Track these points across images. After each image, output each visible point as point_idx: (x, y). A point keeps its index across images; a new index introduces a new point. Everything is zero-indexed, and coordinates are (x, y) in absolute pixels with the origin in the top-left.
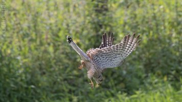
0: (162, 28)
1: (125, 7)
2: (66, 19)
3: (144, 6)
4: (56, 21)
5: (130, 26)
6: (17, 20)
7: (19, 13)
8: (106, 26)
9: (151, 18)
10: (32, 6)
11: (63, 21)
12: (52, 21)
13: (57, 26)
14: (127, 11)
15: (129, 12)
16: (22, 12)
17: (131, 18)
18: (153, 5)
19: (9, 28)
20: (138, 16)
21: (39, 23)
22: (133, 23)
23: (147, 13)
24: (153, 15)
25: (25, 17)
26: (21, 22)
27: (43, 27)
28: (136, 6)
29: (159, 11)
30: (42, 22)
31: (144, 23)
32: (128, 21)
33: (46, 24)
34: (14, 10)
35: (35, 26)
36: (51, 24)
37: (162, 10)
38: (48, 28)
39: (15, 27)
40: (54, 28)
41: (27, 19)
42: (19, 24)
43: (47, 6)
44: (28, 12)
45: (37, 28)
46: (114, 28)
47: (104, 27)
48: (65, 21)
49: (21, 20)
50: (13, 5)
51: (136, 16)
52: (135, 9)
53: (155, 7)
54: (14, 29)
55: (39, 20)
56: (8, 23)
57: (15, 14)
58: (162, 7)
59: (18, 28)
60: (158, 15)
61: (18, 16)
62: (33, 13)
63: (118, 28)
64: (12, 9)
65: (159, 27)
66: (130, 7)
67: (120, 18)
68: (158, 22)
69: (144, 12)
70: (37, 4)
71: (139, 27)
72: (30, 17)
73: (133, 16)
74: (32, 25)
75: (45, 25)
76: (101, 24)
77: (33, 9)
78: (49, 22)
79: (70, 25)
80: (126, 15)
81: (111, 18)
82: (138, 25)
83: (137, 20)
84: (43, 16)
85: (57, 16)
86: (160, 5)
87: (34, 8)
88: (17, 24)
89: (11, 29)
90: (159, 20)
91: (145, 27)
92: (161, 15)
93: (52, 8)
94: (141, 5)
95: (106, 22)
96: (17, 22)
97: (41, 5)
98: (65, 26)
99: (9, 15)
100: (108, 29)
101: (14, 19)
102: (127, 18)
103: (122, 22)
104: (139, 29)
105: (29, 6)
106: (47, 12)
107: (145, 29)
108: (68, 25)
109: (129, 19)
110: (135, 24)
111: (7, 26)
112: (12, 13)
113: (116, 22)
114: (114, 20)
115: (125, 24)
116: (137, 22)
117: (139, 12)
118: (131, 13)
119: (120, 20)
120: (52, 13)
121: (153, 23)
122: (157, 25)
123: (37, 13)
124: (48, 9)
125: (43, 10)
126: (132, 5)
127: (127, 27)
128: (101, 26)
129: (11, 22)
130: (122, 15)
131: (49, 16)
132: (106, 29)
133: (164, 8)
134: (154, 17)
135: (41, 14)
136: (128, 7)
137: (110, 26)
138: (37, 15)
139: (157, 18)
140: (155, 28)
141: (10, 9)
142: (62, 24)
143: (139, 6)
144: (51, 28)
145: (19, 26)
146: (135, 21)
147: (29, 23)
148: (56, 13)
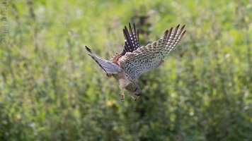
0: (230, 84)
1: (178, 56)
2: (96, 72)
3: (204, 54)
4: (83, 75)
5: (185, 81)
6: (28, 74)
7: (31, 63)
8: (152, 81)
9: (213, 71)
10: (49, 54)
11: (92, 75)
12: (78, 74)
13: (83, 82)
14: (181, 60)
15: (183, 62)
16: (34, 62)
17: (187, 70)
18: (216, 53)
19: (18, 85)
20: (197, 68)
21: (59, 78)
22: (189, 78)
23: (209, 64)
24: (216, 67)
25: (40, 69)
26: (35, 76)
27: (65, 83)
28: (193, 54)
29: (226, 61)
30: (63, 76)
31: (205, 76)
32: (182, 75)
33: (69, 79)
34: (24, 59)
35: (54, 82)
36: (75, 79)
37: (229, 60)
38: (71, 84)
39: (27, 83)
40: (80, 84)
41: (43, 73)
42: (32, 78)
43: (70, 54)
44: (44, 62)
45: (57, 84)
46: (163, 85)
47: (149, 83)
48: (95, 75)
49: (34, 73)
50: (23, 52)
51: (193, 68)
52: (191, 58)
53: (220, 56)
54: (25, 86)
55: (59, 73)
56: (17, 78)
57: (25, 65)
58: (228, 55)
59: (30, 84)
60: (224, 66)
61: (30, 67)
62: (51, 64)
63: (170, 84)
64: (21, 58)
65: (225, 84)
66: (185, 56)
67: (170, 71)
68: (224, 77)
69: (204, 63)
70: (55, 51)
71: (197, 83)
72: (47, 70)
73: (189, 68)
74: (49, 80)
75: (67, 81)
76: (145, 78)
77: (50, 58)
78: (73, 76)
79: (102, 80)
80: (180, 67)
81: (159, 70)
82: (197, 80)
83: (195, 73)
84: (64, 68)
85: (84, 67)
86: (225, 53)
87: (52, 56)
88: (29, 79)
89: (21, 85)
90: (225, 74)
91: (206, 82)
92: (228, 67)
93: (77, 57)
94: (200, 53)
95: (152, 76)
96: (29, 76)
97: (62, 52)
98: (95, 82)
99: (18, 66)
100: (155, 86)
101: (25, 72)
102: (180, 71)
103: (174, 77)
104: (198, 86)
105: (45, 54)
106: (70, 62)
107: (206, 86)
108: (99, 81)
109: (183, 72)
110: (192, 80)
111: (15, 82)
112: (22, 64)
113: (165, 75)
114: (162, 73)
115: (179, 79)
116: (195, 77)
117: (197, 62)
118: (186, 64)
119: (171, 74)
120: (76, 64)
121: (217, 79)
122: (223, 81)
123: (57, 63)
124: (71, 58)
125: (64, 59)
126: (187, 53)
127: (181, 83)
128: (145, 82)
129: (20, 76)
130: (174, 67)
131: (74, 68)
132: (151, 85)
133: (231, 57)
134: (218, 70)
135: (62, 65)
136: (181, 55)
137: (157, 82)
138: (56, 66)
139: (223, 71)
140: (220, 84)
141: (19, 58)
142: (91, 80)
143: (196, 54)
144: (76, 85)
145: (31, 81)
146: (191, 75)
147: (45, 78)
148: (81, 63)
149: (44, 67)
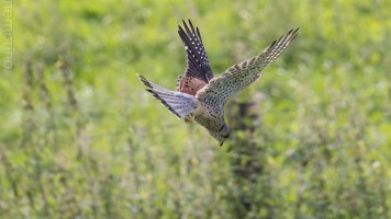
0: (380, 210)
1: (299, 165)
2: (172, 190)
3: (340, 163)
4: (153, 195)
5: (310, 205)
6: (66, 194)
7: (72, 177)
8: (260, 205)
9: (354, 189)
10: (100, 163)
11: (166, 195)
12: (144, 195)
13: (152, 206)
14: (303, 172)
15: (307, 176)
16: (77, 175)
17: (313, 188)
18: (358, 160)
19: (51, 211)
20: (329, 184)
21: (114, 199)
22: (317, 199)
23: (348, 177)
24: (358, 182)
25: (86, 186)
26: (78, 197)
27: (124, 207)
28: (323, 162)
29: (374, 173)
30: (121, 197)
31: (342, 197)
32: (306, 195)
33: (131, 201)
34: (61, 170)
35: (108, 206)
36: (141, 201)
37: (378, 171)
38: (135, 210)
39: (65, 207)
40: (147, 210)
41: (91, 192)
42: (73, 200)
43: (132, 161)
44: (92, 174)
45: (112, 210)
46: (276, 211)
47: (254, 207)
48: (171, 195)
49: (76, 193)
50: (59, 160)
51: (322, 184)
52: (320, 168)
53: (364, 165)
54: (62, 212)
55: (115, 192)
56: (51, 200)
57: (63, 180)
58: (376, 165)
59: (71, 210)
60: (370, 181)
61: (70, 183)
62: (103, 178)
63: (285, 209)
64: (56, 168)
65: (373, 209)
66: (310, 165)
67: (287, 188)
68: (371, 198)
69: (340, 176)
70: (109, 158)
71: (330, 207)
72: (96, 188)
73: (316, 184)
74: (100, 203)
75: (128, 205)
76: (248, 200)
77: (101, 169)
78: (137, 197)
79: (182, 203)
80: (302, 182)
81: (269, 188)
82: (329, 204)
83: (326, 192)
84: (124, 184)
85: (153, 184)
86: (373, 161)
87: (104, 166)
88: (68, 202)
89: (56, 212)
90: (373, 194)
91: (343, 207)
92: (377, 181)
93: (142, 167)
94: (334, 160)
95: (259, 197)
96: (69, 197)
97: (119, 159)
98: (170, 206)
99: (51, 181)
100: (264, 212)
101: (62, 190)
102: (302, 189)
103: (294, 198)
104: (331, 212)
105: (94, 163)
106: (132, 174)
107: (343, 212)
108: (177, 204)
109: (307, 190)
110: (322, 202)
111: (47, 206)
112: (57, 177)
113: (279, 196)
114: (274, 192)
115: (301, 200)
116: (326, 198)
117: (329, 175)
118: (313, 179)
119: (288, 194)
120: (142, 178)
121: (359, 202)
122: (369, 204)
123: (111, 177)
124: (134, 169)
125: (124, 171)
126: (313, 160)
127: (304, 208)
128: (248, 206)
129: (55, 197)
130: (293, 182)
131: (138, 183)
132: (258, 211)
133: (381, 167)
134: (362, 187)
135: (120, 180)
136: (305, 164)
137: (267, 206)
138: (109, 181)
139: (369, 189)
140: (365, 209)
141: (52, 168)
142: (165, 202)
143: (328, 163)
144: (141, 211)
145: (72, 205)
146: (320, 196)
147: (93, 199)
148: (149, 177)
149: (92, 184)
